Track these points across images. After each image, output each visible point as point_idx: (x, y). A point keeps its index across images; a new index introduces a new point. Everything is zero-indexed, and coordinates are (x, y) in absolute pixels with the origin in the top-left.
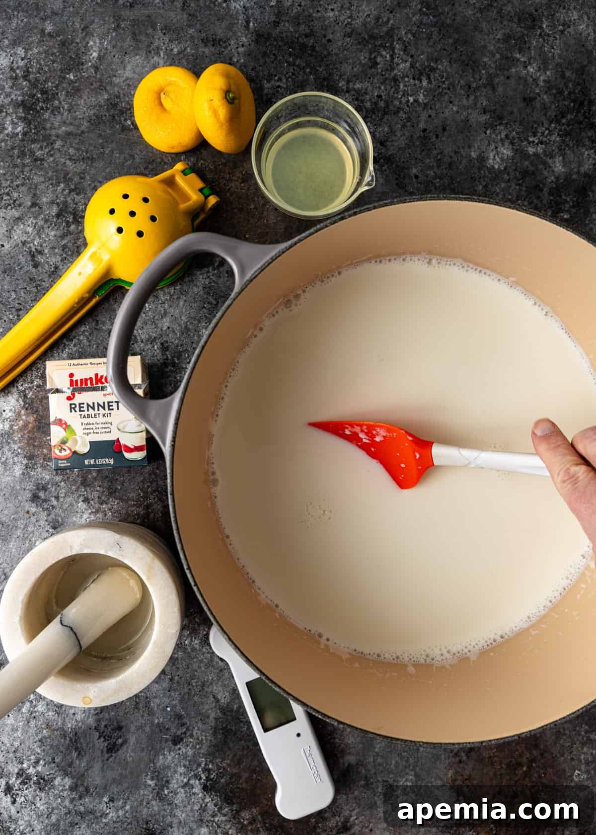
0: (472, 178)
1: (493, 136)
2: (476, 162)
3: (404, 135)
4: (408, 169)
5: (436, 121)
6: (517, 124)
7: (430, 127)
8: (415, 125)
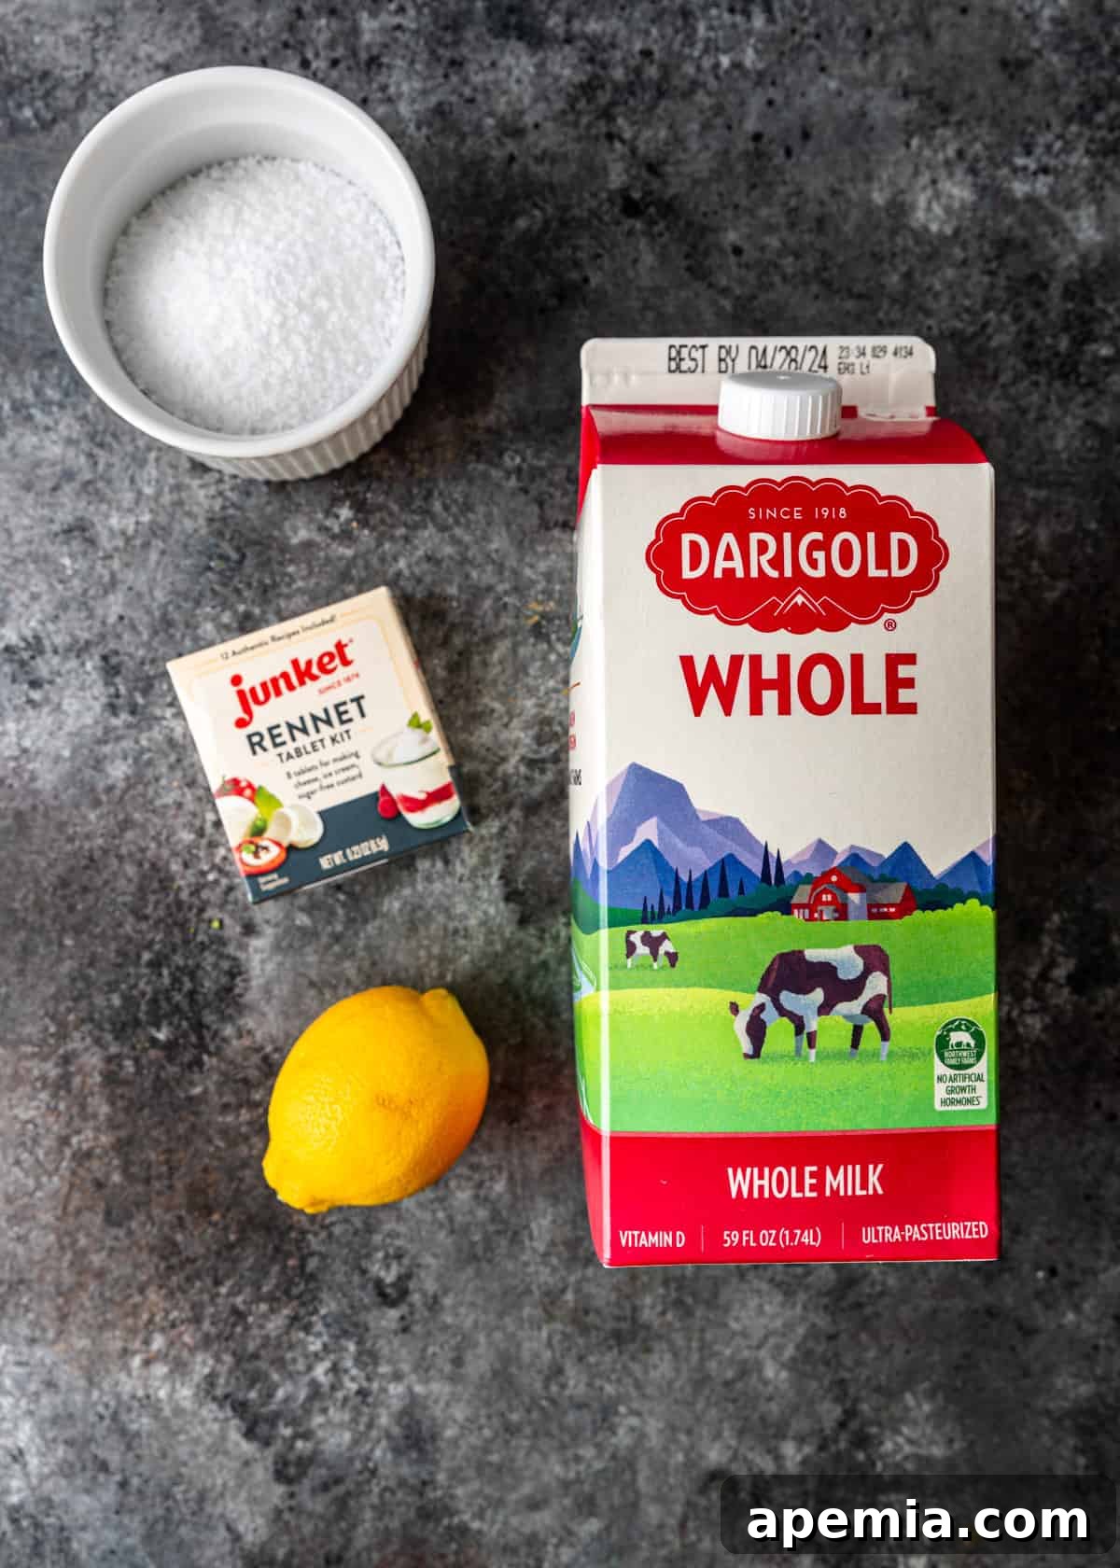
0: (874, 255)
1: (927, 153)
2: (883, 215)
3: (707, 147)
4: (715, 230)
5: (785, 114)
6: (986, 123)
7: (772, 130)
8: (735, 125)
